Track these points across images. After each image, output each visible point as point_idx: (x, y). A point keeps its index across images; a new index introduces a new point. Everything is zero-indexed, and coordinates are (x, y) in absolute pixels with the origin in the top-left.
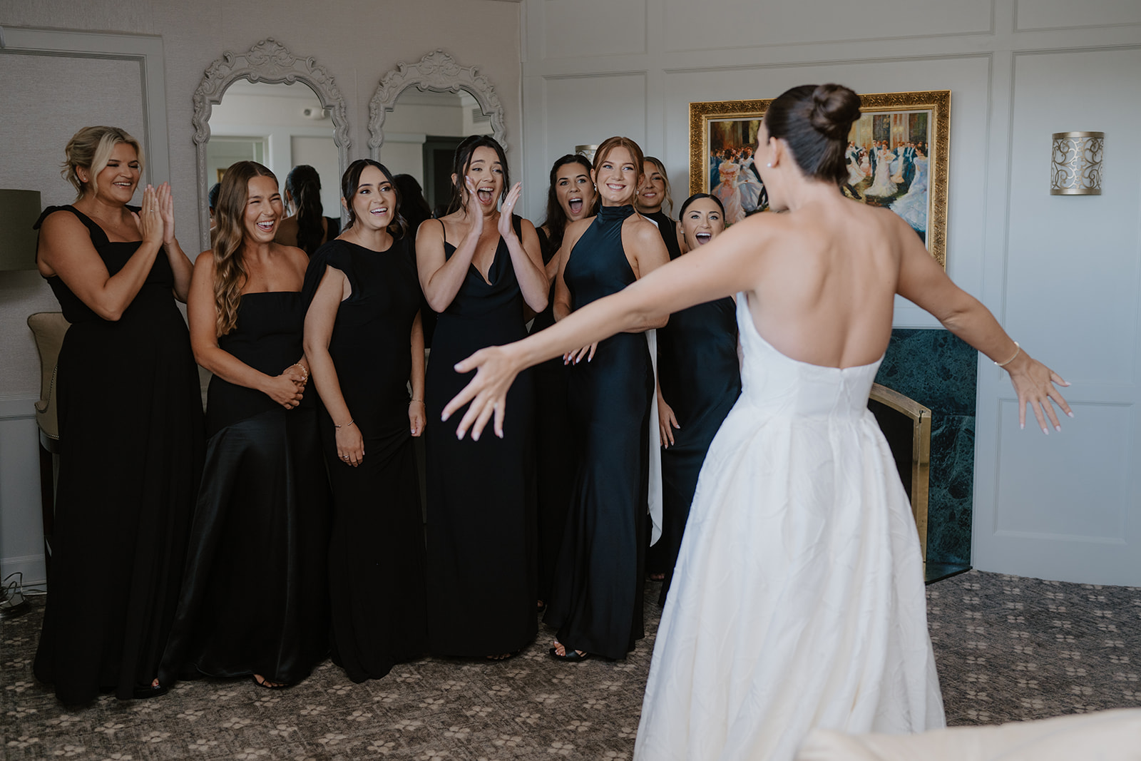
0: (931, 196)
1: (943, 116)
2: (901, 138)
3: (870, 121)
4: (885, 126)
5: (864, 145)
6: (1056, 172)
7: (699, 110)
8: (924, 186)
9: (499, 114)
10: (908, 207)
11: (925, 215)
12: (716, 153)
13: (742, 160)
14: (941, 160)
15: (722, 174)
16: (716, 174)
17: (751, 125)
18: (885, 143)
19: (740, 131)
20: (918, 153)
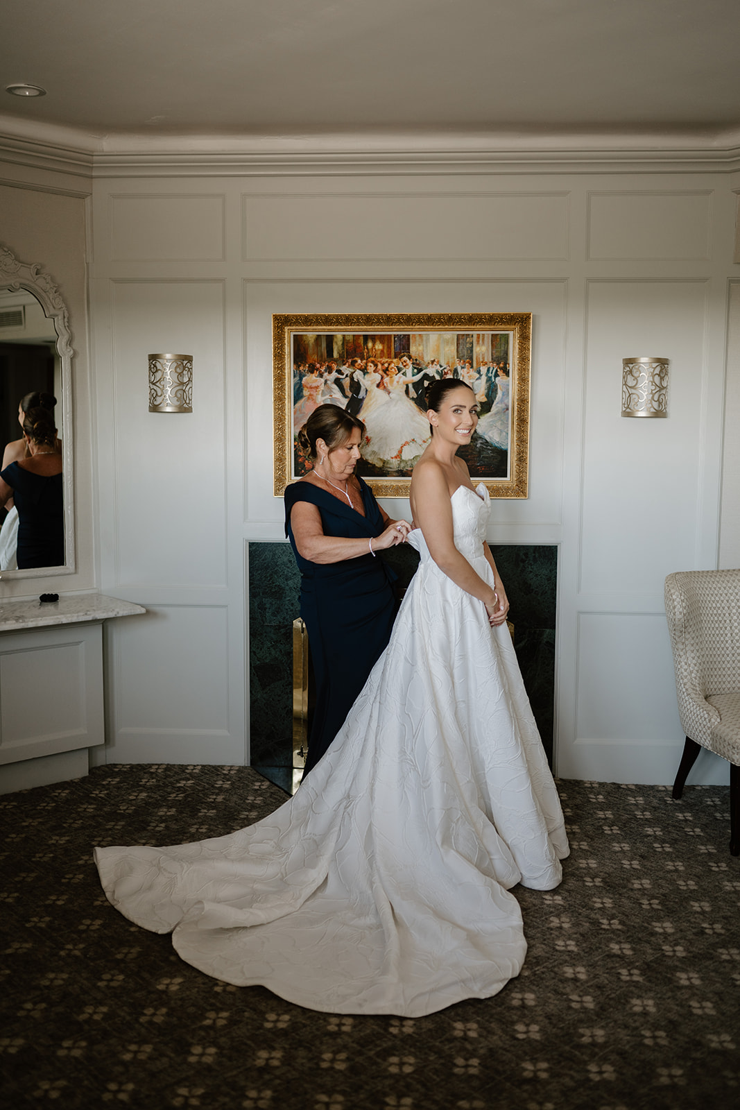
0: (512, 416)
1: (524, 338)
2: (483, 358)
3: (453, 340)
4: (468, 346)
5: (448, 364)
6: (628, 395)
7: (281, 322)
8: (506, 405)
9: (64, 317)
10: (491, 426)
11: (507, 434)
12: (299, 366)
13: (326, 374)
14: (523, 380)
15: (305, 388)
16: (299, 388)
17: (335, 340)
18: (468, 362)
19: (324, 345)
20: (500, 372)
